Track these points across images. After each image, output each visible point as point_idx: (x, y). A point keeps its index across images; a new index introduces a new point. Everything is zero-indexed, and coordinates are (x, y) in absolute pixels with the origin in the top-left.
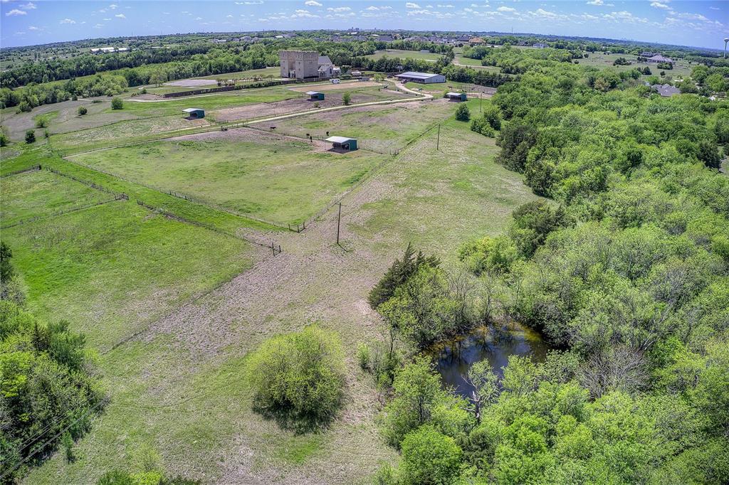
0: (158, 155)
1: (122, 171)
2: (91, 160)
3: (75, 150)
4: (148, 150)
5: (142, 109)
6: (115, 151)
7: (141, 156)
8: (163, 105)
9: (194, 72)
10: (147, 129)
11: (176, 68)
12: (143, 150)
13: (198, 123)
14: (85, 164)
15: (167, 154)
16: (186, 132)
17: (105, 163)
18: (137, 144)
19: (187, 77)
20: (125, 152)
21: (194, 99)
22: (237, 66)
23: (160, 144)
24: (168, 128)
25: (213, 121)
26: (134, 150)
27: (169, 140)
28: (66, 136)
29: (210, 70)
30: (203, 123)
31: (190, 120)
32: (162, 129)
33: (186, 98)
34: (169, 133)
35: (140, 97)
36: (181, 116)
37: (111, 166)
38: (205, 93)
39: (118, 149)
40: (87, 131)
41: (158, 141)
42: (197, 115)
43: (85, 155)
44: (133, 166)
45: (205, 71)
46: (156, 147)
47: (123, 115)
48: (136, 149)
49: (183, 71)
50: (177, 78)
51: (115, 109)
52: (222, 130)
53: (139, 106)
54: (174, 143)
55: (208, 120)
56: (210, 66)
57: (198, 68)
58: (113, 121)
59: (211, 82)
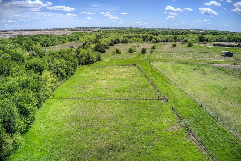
0: (202, 72)
1: (176, 77)
2: (163, 67)
3: (159, 60)
4: (197, 68)
5: (201, 48)
6: (179, 65)
7: (192, 70)
8: (212, 48)
9: (227, 40)
10: (201, 57)
11: (220, 37)
12: (194, 67)
13: (228, 59)
14: (159, 68)
15: (208, 72)
16: (222, 62)
17: (170, 70)
18: (193, 64)
19: (224, 42)
20: (184, 67)
21: (227, 48)
23: (206, 66)
24: (212, 58)
25: (237, 59)
26: (189, 66)
27: (211, 64)
28: (161, 53)
29: (234, 40)
30: (232, 59)
31: (224, 56)
32: (209, 59)
33: (223, 47)
34: (212, 61)
35: (203, 44)
36: (220, 54)
37: (172, 73)
38: (232, 47)
39: (181, 64)
40: (171, 53)
41: (205, 64)
42: (229, 55)
43: (162, 63)
44: (184, 75)
45: (232, 40)
46: (203, 67)
47: (192, 49)
48: (191, 66)
49: (223, 39)
50: (220, 41)
51: (189, 47)
53: (201, 47)
54: (214, 67)
55: (234, 58)
56: (234, 38)
57: (229, 38)
58: (185, 51)
59: (237, 44)
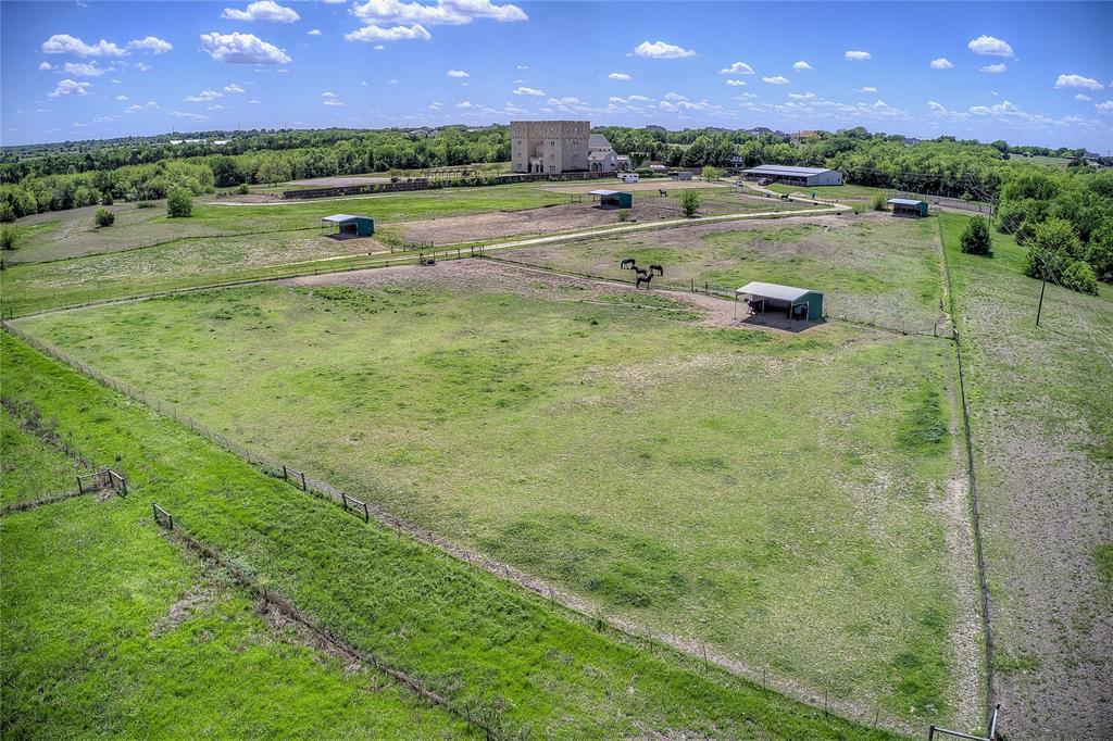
0: (254, 321)
1: (138, 370)
2: (70, 332)
3: (43, 302)
4: (229, 307)
5: (232, 218)
6: (141, 308)
7: (209, 324)
8: (280, 211)
9: (341, 166)
10: (238, 257)
11: (308, 156)
12: (215, 307)
13: (358, 246)
14: (48, 343)
15: (281, 319)
16: (333, 267)
17: (103, 340)
18: (205, 292)
19: (328, 175)
20: (168, 313)
21: (346, 202)
22: (421, 158)
23: (264, 292)
24: (289, 255)
25: (395, 243)
26: (192, 306)
27: (288, 282)
28: (45, 267)
29: (371, 165)
30: (374, 246)
31: (339, 239)
32: (274, 258)
33: (328, 200)
34: (290, 267)
35: (236, 199)
36: (320, 231)
37: (117, 352)
38: (368, 192)
39: (150, 305)
40: (94, 260)
41: (261, 285)
42: (357, 229)
43: (60, 316)
44: (178, 353)
45: (362, 164)
46: (255, 301)
47: (189, 227)
48: (198, 306)
49: (321, 164)
50: (309, 175)
51: (174, 217)
52: (422, 263)
53: (228, 212)
54: (302, 291)
55: (383, 241)
56: (371, 157)
57: (349, 159)
58: (163, 238)
59: (385, 179)
